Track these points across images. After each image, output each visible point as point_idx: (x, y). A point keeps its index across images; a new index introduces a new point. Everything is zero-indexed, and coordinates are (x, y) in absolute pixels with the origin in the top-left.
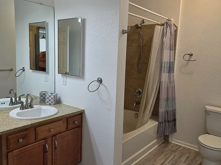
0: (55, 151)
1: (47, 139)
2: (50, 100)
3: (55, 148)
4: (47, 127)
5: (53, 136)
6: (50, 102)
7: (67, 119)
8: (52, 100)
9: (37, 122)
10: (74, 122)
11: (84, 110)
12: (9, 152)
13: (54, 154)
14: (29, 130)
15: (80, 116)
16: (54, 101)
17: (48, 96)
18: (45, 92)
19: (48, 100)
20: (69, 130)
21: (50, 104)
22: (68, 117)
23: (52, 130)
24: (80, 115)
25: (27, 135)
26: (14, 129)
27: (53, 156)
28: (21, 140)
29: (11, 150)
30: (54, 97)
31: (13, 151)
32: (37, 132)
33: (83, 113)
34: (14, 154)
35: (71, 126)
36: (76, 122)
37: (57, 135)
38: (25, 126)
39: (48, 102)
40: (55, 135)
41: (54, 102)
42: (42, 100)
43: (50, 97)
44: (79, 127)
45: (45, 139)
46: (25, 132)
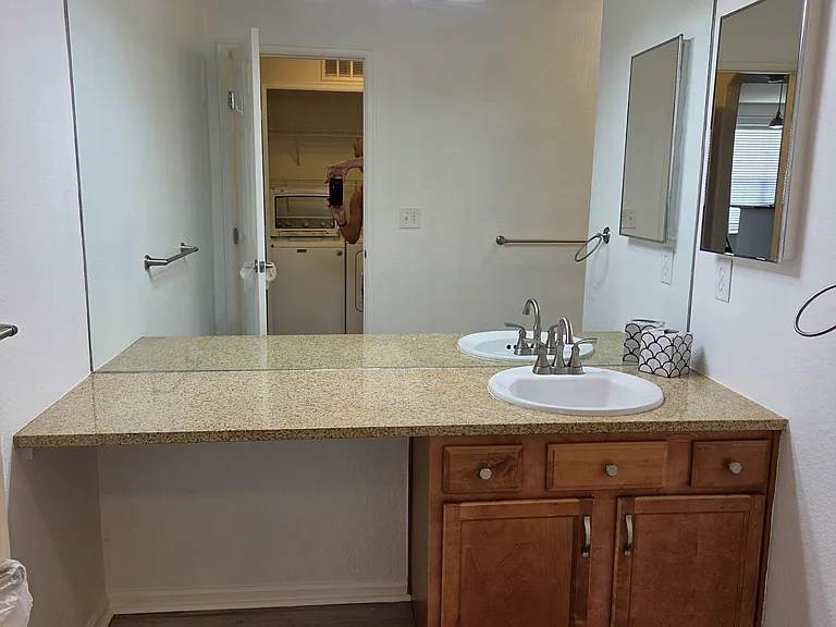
0: (623, 559)
1: (590, 497)
2: (654, 357)
3: (626, 547)
4: (593, 453)
5: (621, 497)
6: (654, 364)
7: (692, 443)
8: (663, 358)
9: (553, 422)
10: (726, 464)
11: (786, 421)
12: (446, 502)
13: (619, 570)
14: (520, 444)
15: (765, 443)
16: (671, 361)
17: (647, 339)
18: (644, 324)
19: (646, 354)
20: (699, 491)
21: (653, 373)
22: (697, 437)
23: (612, 470)
24: (763, 439)
25: (511, 462)
26: (464, 427)
27: (615, 575)
28: (486, 474)
29: (454, 496)
30: (672, 345)
31: (462, 502)
32: (550, 459)
33: (780, 431)
34: (463, 515)
35: (708, 476)
36: (736, 468)
37: (640, 496)
38: (505, 426)
39: (646, 363)
40: (627, 495)
41: (667, 366)
42: (631, 353)
43: (656, 342)
44: (754, 492)
45: (584, 496)
46: (504, 450)
